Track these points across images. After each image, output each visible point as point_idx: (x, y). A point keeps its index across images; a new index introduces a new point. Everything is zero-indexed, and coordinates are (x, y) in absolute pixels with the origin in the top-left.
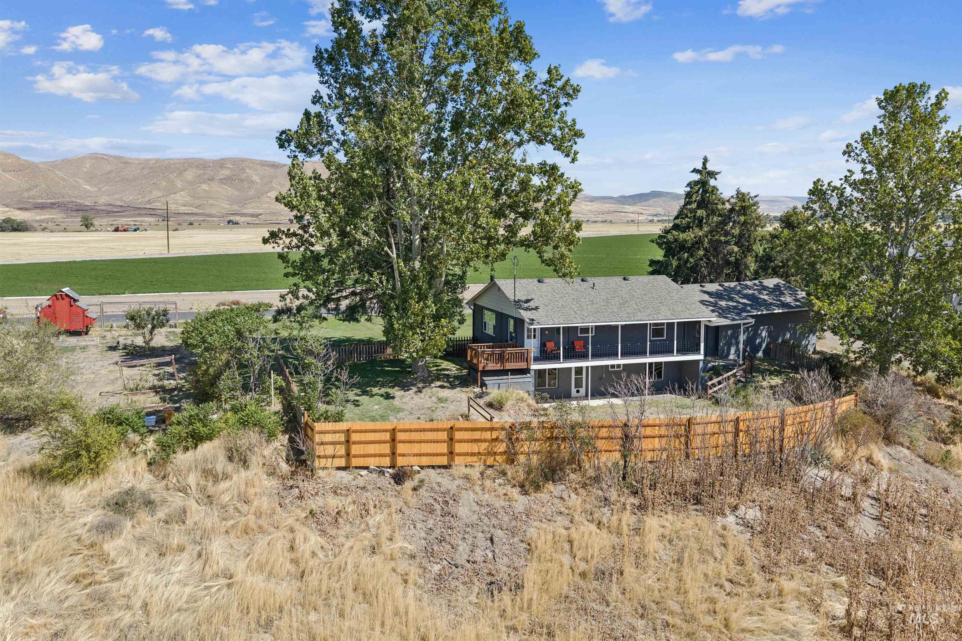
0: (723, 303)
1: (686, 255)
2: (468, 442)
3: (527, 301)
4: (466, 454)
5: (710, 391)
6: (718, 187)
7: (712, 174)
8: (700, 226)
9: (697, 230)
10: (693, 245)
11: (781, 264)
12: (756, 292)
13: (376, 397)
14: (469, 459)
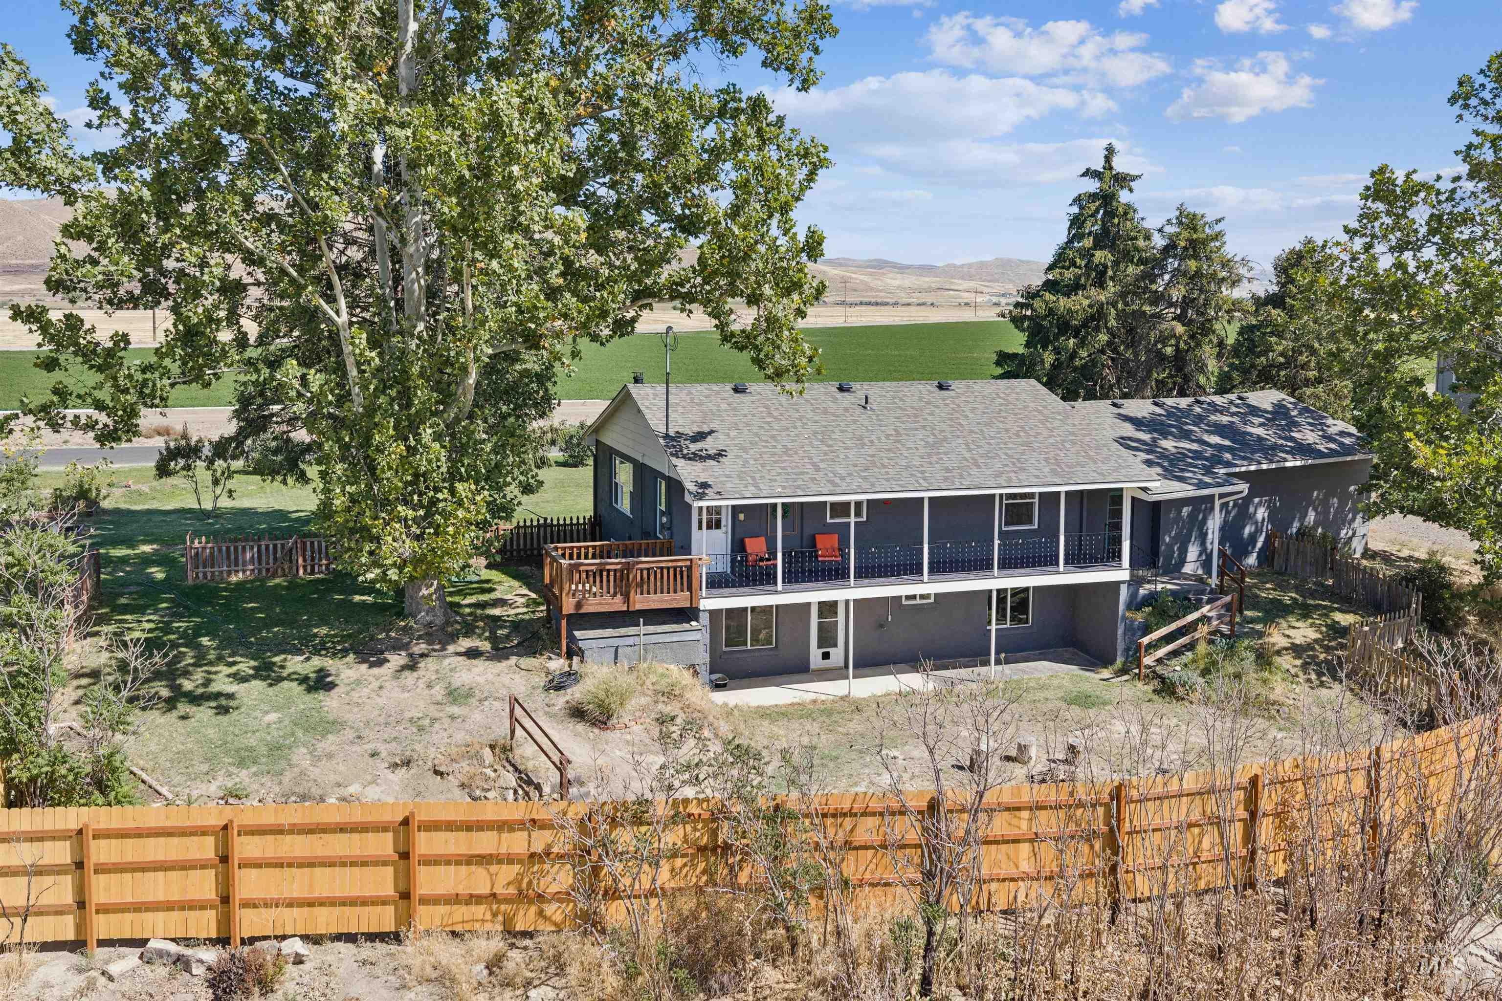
0: (1168, 444)
1: (1072, 342)
2: (458, 863)
3: (700, 436)
4: (455, 899)
5: (1148, 660)
6: (1136, 206)
7: (1123, 180)
8: (1101, 284)
9: (1093, 291)
10: (1085, 325)
11: (1282, 360)
12: (1236, 419)
13: (286, 684)
14: (461, 912)
